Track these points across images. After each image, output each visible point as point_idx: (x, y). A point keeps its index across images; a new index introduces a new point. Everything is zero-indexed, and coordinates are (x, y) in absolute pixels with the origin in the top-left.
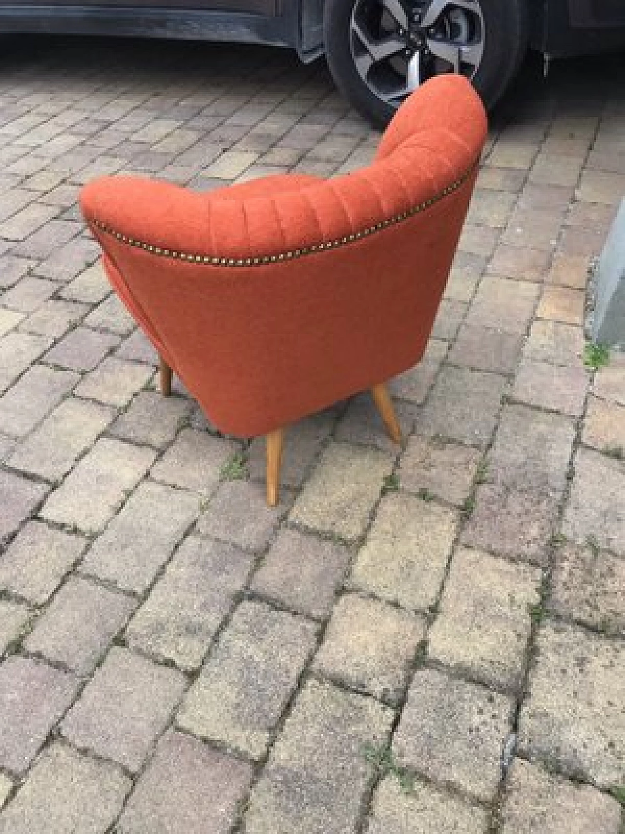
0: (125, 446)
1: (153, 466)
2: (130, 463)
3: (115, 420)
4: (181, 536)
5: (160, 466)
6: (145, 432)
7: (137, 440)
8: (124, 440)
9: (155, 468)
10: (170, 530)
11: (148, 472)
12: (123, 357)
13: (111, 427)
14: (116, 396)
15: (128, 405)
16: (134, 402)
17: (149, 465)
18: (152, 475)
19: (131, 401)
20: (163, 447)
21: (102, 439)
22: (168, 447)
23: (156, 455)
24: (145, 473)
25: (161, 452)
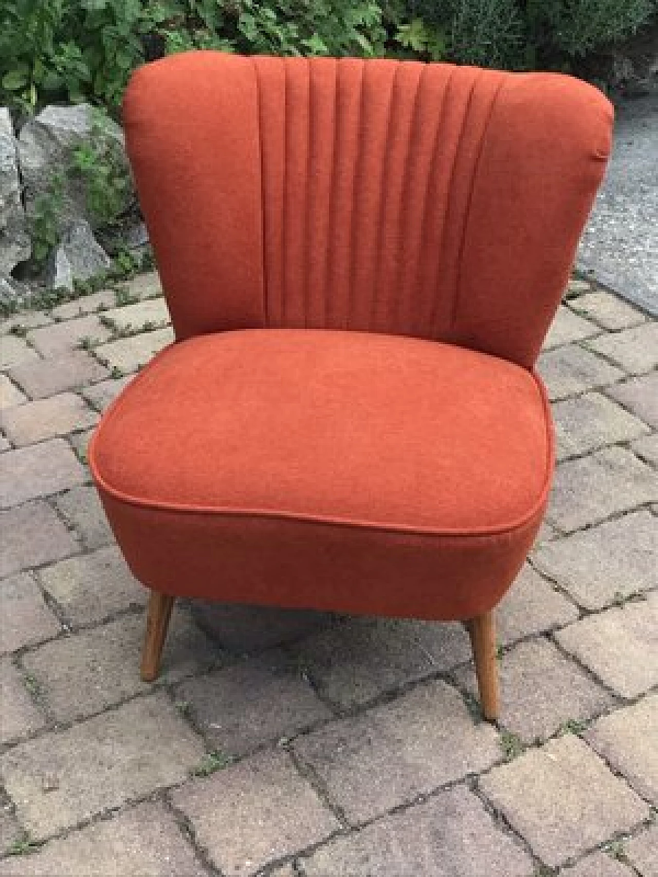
0: (596, 667)
1: (570, 623)
3: (596, 716)
4: (577, 534)
5: (560, 619)
6: (559, 671)
7: (574, 666)
8: (596, 679)
9: (568, 619)
10: (587, 543)
11: (580, 618)
12: (525, 850)
13: (607, 707)
14: (575, 758)
15: (563, 731)
16: (549, 733)
17: (575, 625)
18: (577, 612)
19: (554, 736)
20: (543, 639)
21: (628, 695)
22: (534, 635)
23: (557, 634)
24: (586, 619)
25: (548, 634)
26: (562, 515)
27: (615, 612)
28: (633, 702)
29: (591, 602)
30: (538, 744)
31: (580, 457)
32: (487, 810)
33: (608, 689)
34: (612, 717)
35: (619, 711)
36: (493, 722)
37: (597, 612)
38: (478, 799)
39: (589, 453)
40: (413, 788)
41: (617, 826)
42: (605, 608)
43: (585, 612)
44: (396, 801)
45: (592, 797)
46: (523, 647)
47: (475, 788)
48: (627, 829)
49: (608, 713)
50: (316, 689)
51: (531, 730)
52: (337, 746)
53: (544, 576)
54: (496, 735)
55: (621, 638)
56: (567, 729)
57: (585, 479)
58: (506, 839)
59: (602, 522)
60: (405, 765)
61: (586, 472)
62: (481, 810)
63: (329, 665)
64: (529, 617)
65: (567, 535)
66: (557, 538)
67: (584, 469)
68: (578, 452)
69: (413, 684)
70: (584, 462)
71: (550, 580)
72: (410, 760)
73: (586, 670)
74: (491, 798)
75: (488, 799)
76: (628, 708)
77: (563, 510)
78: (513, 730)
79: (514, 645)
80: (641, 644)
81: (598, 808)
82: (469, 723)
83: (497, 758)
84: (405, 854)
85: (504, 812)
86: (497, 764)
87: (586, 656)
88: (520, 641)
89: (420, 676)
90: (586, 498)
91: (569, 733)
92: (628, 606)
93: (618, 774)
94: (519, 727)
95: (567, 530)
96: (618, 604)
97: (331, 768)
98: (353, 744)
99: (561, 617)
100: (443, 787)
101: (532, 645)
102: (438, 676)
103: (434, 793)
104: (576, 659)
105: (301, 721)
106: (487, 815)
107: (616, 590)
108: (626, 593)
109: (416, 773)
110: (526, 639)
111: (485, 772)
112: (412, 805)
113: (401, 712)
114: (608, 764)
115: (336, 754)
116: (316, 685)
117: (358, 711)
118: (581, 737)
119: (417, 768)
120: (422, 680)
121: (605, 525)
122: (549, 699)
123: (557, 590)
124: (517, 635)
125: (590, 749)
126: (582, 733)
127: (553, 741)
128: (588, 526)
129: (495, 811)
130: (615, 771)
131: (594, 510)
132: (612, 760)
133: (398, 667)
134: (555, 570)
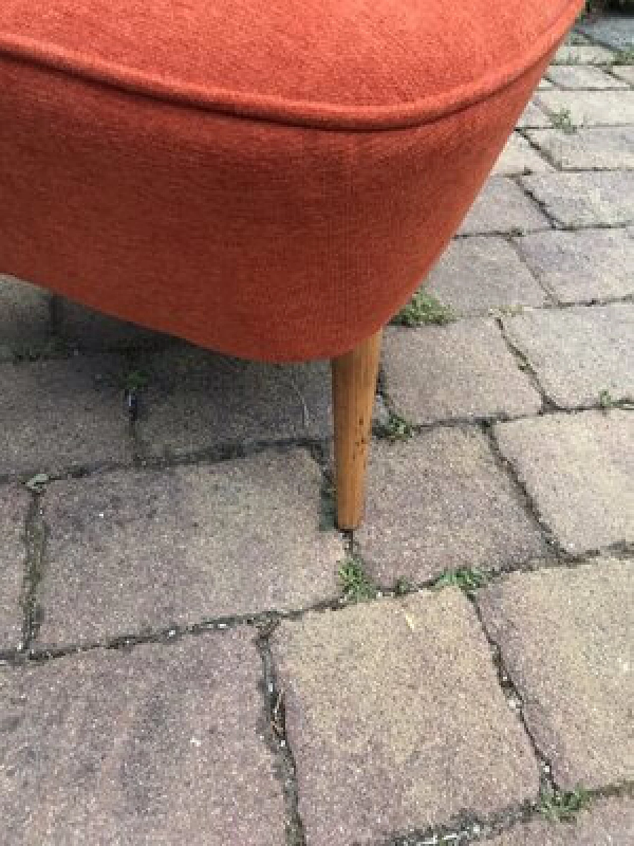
0: (537, 489)
1: (524, 416)
2: (559, 451)
3: (509, 569)
5: (510, 405)
7: (505, 478)
8: (530, 508)
9: (523, 409)
11: (540, 413)
12: (286, 792)
13: (530, 558)
14: (447, 635)
15: (446, 580)
16: (423, 576)
17: (530, 421)
18: (540, 403)
19: (430, 584)
20: (476, 431)
21: (571, 547)
22: (466, 421)
23: (500, 428)
24: (548, 416)
25: (485, 425)
26: (564, 283)
27: (593, 416)
28: (574, 561)
29: (563, 395)
30: (399, 590)
31: (610, 227)
32: (262, 686)
33: (544, 527)
34: (534, 577)
35: (548, 571)
36: (348, 533)
37: (567, 410)
38: (259, 662)
39: (623, 226)
40: (170, 610)
41: (470, 799)
42: (581, 409)
43: (549, 406)
44: (129, 626)
45: (447, 719)
46: (443, 433)
47: (264, 640)
48: (485, 813)
49: (531, 569)
50: (133, 419)
51: (396, 564)
52: (104, 508)
53: (510, 346)
54: (341, 555)
55: (588, 455)
56: (455, 579)
57: (609, 250)
58: (266, 757)
59: (614, 300)
60: (181, 567)
61: (611, 243)
62: (252, 685)
63: (168, 390)
64: (468, 395)
65: (562, 306)
66: (547, 306)
67: (610, 239)
68: (610, 221)
69: (264, 445)
70: (612, 233)
71: (518, 353)
72: (191, 561)
73: (521, 489)
74: (280, 668)
75: (273, 667)
76: (564, 570)
77: (567, 277)
78: (369, 556)
79: (429, 428)
80: (615, 472)
81: (448, 750)
82: (311, 524)
83: (323, 596)
84: (82, 733)
85: (288, 704)
86: (320, 607)
87: (528, 469)
88: (442, 423)
89: (278, 436)
90: (603, 270)
91: (456, 586)
92: (614, 413)
93: (508, 686)
94: (380, 554)
95: (563, 301)
96: (601, 407)
97: (73, 540)
98: (125, 512)
99: (514, 406)
100: (215, 622)
101: (457, 433)
102: (305, 443)
103: (196, 630)
104: (512, 470)
105: (81, 456)
106: (258, 696)
107: (604, 387)
108: (616, 395)
109: (188, 584)
110: (452, 423)
111: (295, 615)
112: (153, 639)
113: (224, 481)
114: (498, 660)
115: (95, 519)
116: (135, 413)
117: (168, 462)
118: (471, 598)
119: (195, 576)
120: (280, 443)
121: (616, 305)
122: (447, 520)
123: (522, 368)
124: (441, 414)
125: (478, 624)
126: (475, 593)
127: (425, 593)
128: (593, 302)
129: (275, 694)
130: (505, 678)
131: (607, 286)
132: (508, 654)
133: (257, 417)
134: (531, 344)
